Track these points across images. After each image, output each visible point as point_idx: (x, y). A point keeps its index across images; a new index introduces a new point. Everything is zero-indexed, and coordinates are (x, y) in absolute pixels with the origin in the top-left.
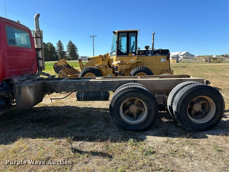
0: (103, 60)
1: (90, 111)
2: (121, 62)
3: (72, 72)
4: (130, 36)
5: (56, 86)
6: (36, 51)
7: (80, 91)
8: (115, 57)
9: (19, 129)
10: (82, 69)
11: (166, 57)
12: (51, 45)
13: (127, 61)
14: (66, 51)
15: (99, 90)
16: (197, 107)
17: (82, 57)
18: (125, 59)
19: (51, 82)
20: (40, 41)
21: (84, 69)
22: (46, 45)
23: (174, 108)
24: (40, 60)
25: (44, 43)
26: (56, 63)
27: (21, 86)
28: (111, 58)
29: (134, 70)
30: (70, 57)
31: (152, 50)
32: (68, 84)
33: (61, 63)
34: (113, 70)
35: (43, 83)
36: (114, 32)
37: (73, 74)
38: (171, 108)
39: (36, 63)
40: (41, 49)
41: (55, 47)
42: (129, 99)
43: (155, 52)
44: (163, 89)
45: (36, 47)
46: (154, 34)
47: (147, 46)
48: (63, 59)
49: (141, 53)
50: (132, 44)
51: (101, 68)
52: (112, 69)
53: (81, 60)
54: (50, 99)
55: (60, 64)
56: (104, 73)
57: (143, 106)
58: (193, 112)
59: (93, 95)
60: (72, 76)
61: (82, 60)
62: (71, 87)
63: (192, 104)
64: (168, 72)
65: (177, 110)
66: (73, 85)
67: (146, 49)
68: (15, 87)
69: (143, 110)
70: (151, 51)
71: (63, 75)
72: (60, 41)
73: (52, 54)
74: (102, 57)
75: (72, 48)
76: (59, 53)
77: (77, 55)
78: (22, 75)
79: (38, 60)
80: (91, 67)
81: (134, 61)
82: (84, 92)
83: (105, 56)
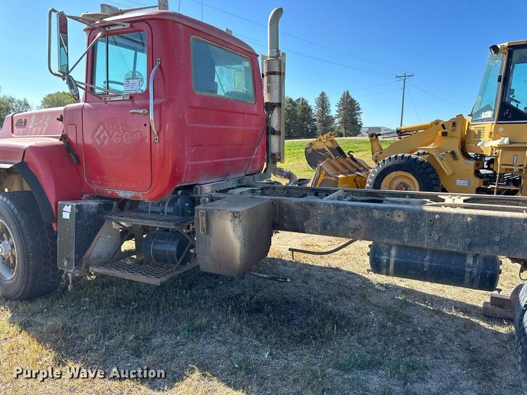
0: (444, 134)
1: (405, 304)
2: (511, 143)
3: (349, 166)
5: (307, 216)
6: (267, 110)
7: (386, 241)
8: (489, 127)
9: (201, 329)
10: (376, 161)
12: (304, 103)
14: (334, 116)
15: (457, 247)
17: (369, 128)
20: (278, 84)
21: (384, 161)
22: (294, 104)
24: (274, 134)
25: (291, 100)
26: (311, 144)
28: (472, 128)
30: (342, 130)
32: (347, 213)
33: (321, 143)
34: (476, 165)
35: (273, 203)
36: (495, 48)
37: (351, 172)
39: (263, 142)
41: (313, 108)
45: (266, 100)
48: (328, 135)
51: (438, 159)
52: (472, 163)
53: (377, 136)
54: (290, 249)
55: (319, 146)
56: (448, 174)
59: (431, 261)
60: (347, 178)
61: (380, 135)
62: (353, 223)
66: (363, 219)
68: (198, 210)
71: (326, 174)
72: (323, 94)
73: (305, 122)
74: (443, 126)
75: (350, 108)
76: (320, 121)
77: (359, 123)
78: (225, 175)
79: (267, 134)
80: (406, 155)
82: (400, 247)
83: (454, 124)
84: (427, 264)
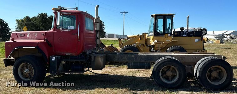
0: (141, 39)
2: (158, 41)
4: (166, 18)
5: (114, 57)
6: (96, 32)
7: (131, 61)
8: (152, 37)
10: (121, 48)
11: (200, 37)
13: (163, 40)
15: (144, 61)
16: (215, 74)
17: (109, 34)
18: (162, 38)
19: (112, 55)
20: (98, 25)
21: (124, 47)
23: (198, 74)
24: (98, 39)
27: (96, 56)
28: (148, 37)
29: (169, 49)
31: (187, 32)
34: (150, 48)
36: (152, 16)
37: (113, 51)
38: (196, 74)
40: (99, 31)
42: (166, 66)
43: (189, 33)
44: (191, 62)
45: (96, 30)
46: (188, 17)
47: (182, 28)
49: (176, 34)
50: (168, 26)
51: (139, 46)
52: (148, 47)
54: (108, 67)
56: (142, 50)
57: (176, 72)
58: (212, 78)
61: (121, 39)
62: (124, 58)
63: (211, 71)
64: (201, 51)
65: (199, 75)
66: (126, 57)
67: (181, 30)
68: (92, 56)
69: (176, 75)
70: (185, 32)
74: (140, 37)
77: (104, 32)
80: (130, 45)
81: (169, 40)
82: (133, 62)
83: (143, 36)
84: (138, 65)
